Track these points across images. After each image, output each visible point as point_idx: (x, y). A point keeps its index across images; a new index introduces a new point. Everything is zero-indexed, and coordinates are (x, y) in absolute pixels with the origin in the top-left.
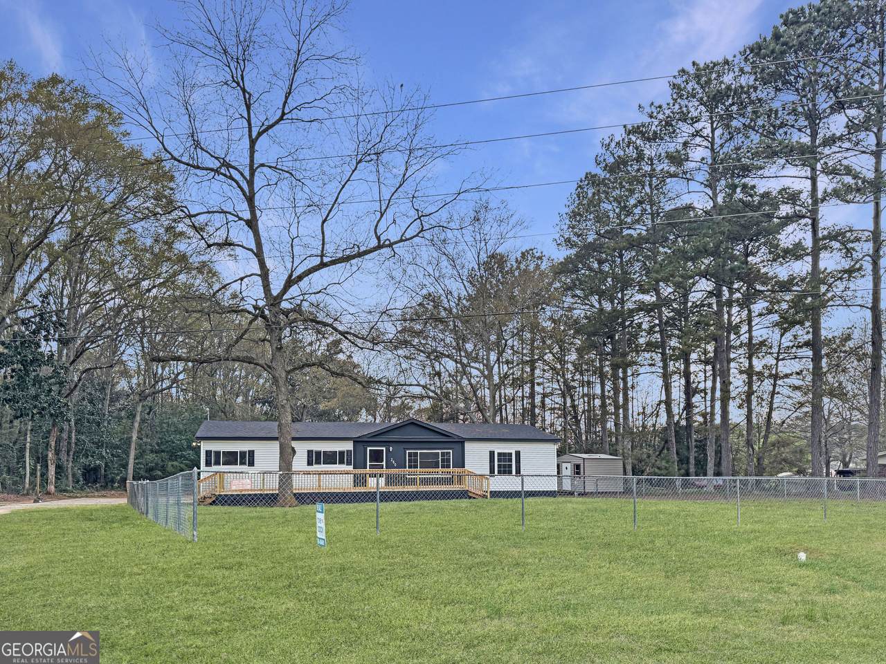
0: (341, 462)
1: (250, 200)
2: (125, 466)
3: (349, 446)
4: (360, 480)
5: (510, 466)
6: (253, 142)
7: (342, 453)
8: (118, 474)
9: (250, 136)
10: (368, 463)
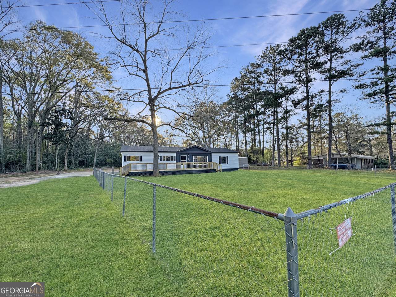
0: (172, 160)
1: (145, 62)
2: (93, 160)
3: (174, 154)
4: (178, 166)
5: (225, 161)
6: (146, 41)
7: (172, 157)
8: (91, 163)
9: (145, 38)
10: (181, 160)
